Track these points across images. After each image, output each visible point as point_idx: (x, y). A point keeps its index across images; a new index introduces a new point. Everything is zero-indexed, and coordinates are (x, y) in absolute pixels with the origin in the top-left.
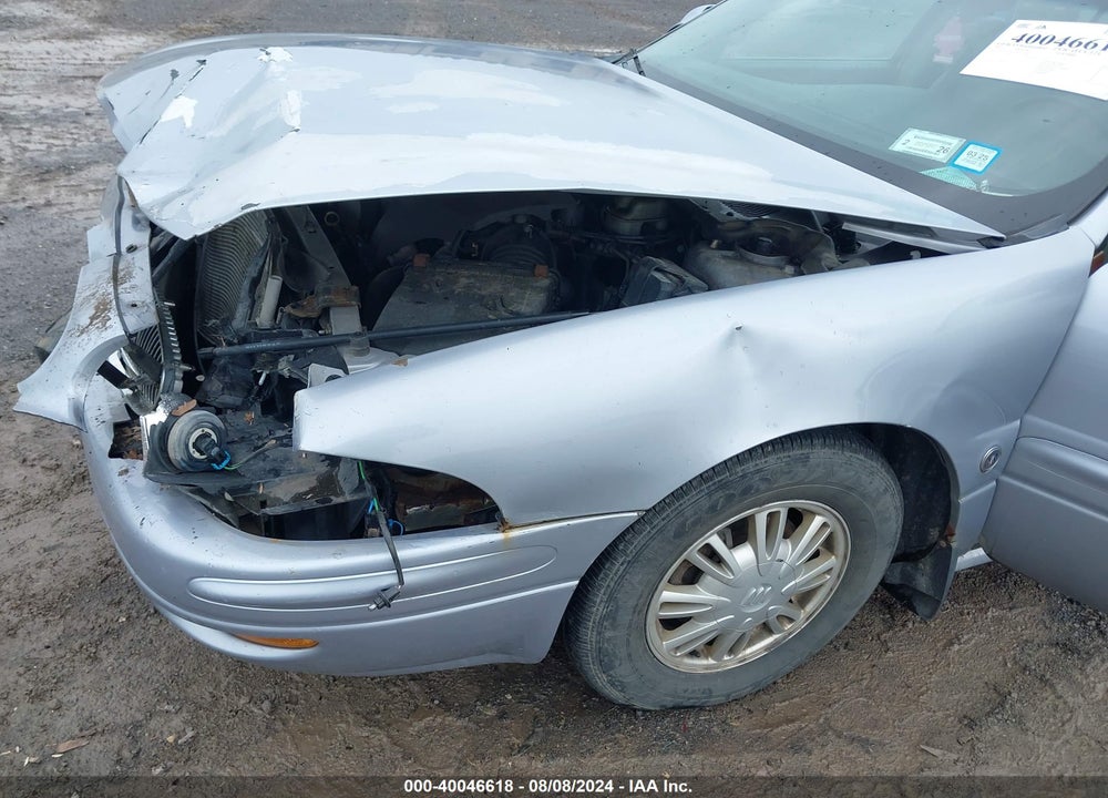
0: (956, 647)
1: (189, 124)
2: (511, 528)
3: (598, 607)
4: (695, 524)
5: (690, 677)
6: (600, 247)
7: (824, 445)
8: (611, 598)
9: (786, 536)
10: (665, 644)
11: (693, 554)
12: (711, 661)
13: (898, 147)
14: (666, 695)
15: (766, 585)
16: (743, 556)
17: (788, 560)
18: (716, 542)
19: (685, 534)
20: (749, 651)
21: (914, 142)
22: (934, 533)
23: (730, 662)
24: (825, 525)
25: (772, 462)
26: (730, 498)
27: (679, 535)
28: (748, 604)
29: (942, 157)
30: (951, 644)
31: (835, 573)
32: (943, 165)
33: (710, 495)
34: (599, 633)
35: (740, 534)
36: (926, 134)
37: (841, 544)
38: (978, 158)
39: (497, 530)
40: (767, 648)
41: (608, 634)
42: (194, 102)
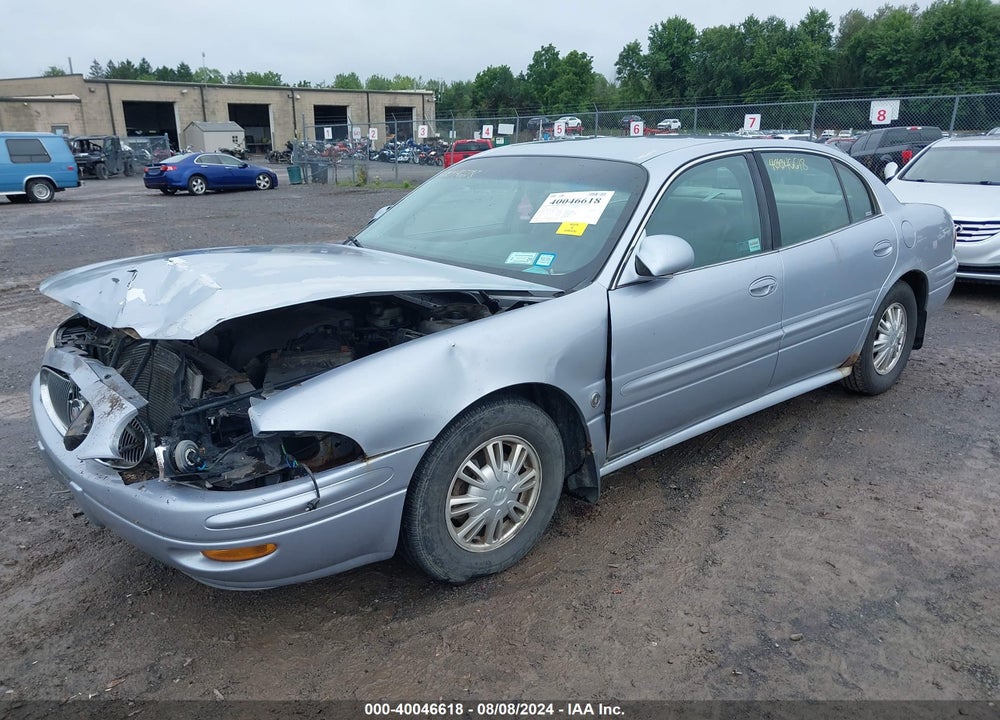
0: (618, 522)
1: (145, 300)
2: (369, 459)
3: (419, 511)
4: (457, 452)
5: (476, 554)
6: (370, 337)
7: (509, 402)
8: (425, 503)
9: (506, 459)
10: (459, 535)
11: (460, 473)
12: (487, 545)
13: (509, 261)
14: (468, 567)
15: (502, 487)
16: (487, 473)
17: (510, 471)
18: (470, 464)
19: (455, 460)
20: (505, 536)
21: (516, 258)
22: (583, 452)
23: (497, 544)
24: (523, 450)
25: (487, 413)
26: (471, 434)
27: (452, 459)
28: (496, 500)
29: (530, 262)
30: (616, 521)
31: (537, 478)
32: (531, 266)
33: (461, 435)
34: (422, 527)
35: (482, 459)
36: (520, 253)
37: (535, 462)
38: (546, 260)
39: (362, 462)
40: (514, 533)
41: (427, 526)
42: (142, 290)
